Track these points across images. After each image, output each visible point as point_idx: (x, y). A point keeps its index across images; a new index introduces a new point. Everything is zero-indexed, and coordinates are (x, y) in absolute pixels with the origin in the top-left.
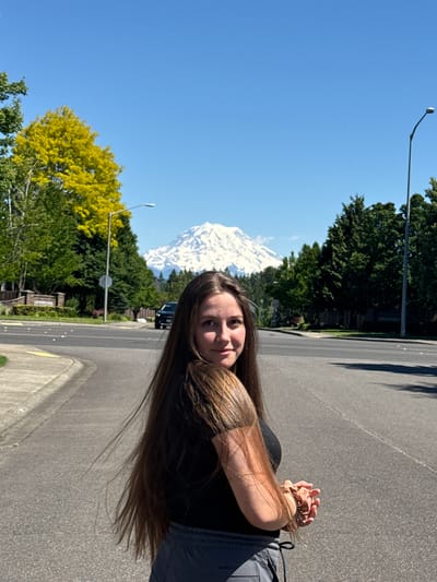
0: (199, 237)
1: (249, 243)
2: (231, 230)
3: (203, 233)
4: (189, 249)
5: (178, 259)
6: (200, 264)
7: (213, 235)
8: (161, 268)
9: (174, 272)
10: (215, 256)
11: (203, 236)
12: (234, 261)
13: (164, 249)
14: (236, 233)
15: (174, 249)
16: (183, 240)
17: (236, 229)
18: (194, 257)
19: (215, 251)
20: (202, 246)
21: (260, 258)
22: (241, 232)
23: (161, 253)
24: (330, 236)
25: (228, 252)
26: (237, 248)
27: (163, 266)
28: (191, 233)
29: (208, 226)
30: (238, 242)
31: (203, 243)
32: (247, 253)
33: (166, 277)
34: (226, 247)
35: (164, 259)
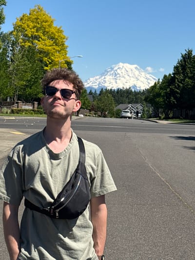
0: (116, 70)
1: (143, 74)
2: (133, 67)
3: (118, 68)
4: (111, 77)
5: (105, 82)
6: (117, 85)
7: (124, 69)
8: (96, 87)
9: (102, 89)
10: (125, 80)
11: (118, 70)
12: (135, 83)
13: (98, 77)
14: (136, 68)
15: (103, 77)
16: (108, 72)
17: (136, 66)
18: (113, 81)
19: (125, 78)
20: (118, 76)
21: (149, 81)
22: (138, 67)
23: (96, 80)
24: (174, 71)
25: (132, 78)
26: (137, 75)
27: (97, 86)
28: (112, 69)
29: (121, 65)
30: (137, 73)
31: (118, 74)
32: (142, 79)
33: (98, 92)
34: (130, 75)
35: (98, 83)
